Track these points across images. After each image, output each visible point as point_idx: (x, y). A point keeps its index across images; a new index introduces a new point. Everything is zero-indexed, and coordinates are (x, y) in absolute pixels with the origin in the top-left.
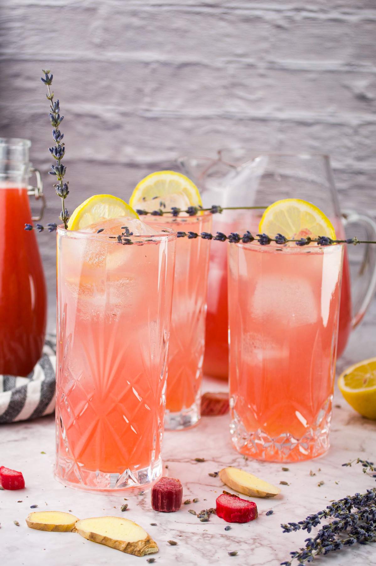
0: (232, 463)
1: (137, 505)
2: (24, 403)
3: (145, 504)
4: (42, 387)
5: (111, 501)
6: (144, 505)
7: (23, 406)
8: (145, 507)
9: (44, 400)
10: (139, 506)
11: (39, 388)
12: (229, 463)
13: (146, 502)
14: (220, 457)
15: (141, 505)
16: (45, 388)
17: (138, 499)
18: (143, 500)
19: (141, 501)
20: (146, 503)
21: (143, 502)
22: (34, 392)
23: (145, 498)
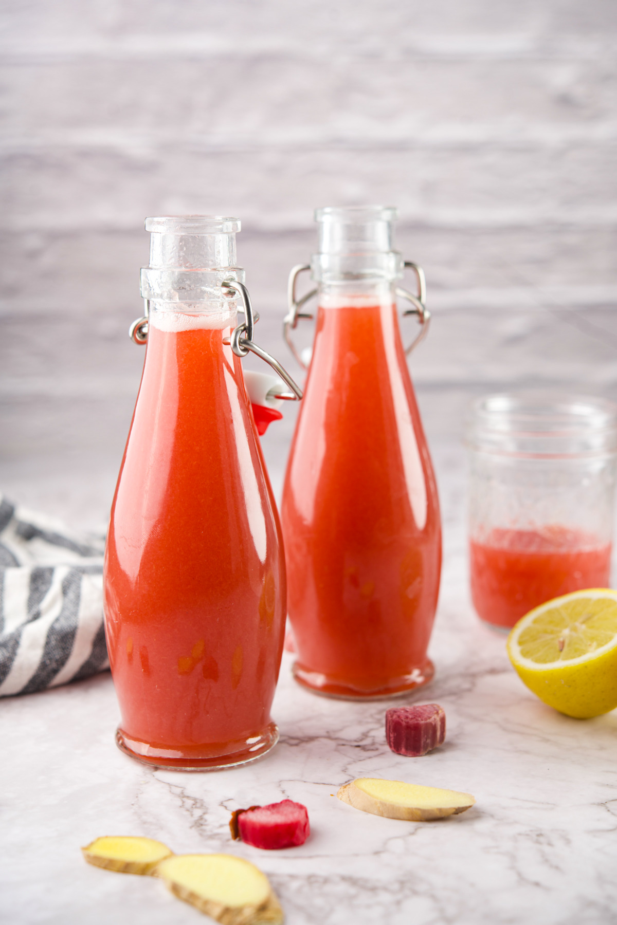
0: (362, 740)
1: (191, 827)
2: (9, 666)
3: (205, 825)
4: (47, 639)
5: (145, 823)
6: (203, 827)
7: (8, 671)
8: (204, 830)
9: (48, 662)
10: (193, 828)
11: (42, 640)
12: (356, 741)
13: (206, 821)
14: (341, 730)
15: (198, 827)
16: (53, 642)
17: (192, 815)
18: (201, 818)
19: (198, 820)
20: (206, 823)
21: (202, 822)
22: (32, 646)
23: (204, 813)
